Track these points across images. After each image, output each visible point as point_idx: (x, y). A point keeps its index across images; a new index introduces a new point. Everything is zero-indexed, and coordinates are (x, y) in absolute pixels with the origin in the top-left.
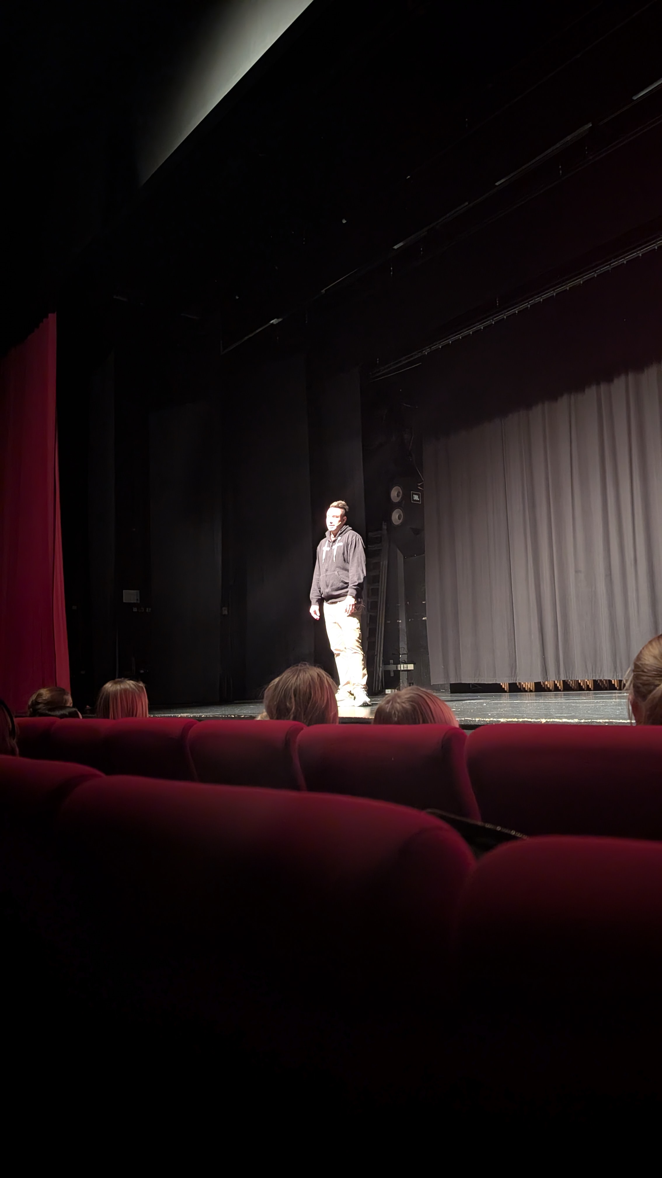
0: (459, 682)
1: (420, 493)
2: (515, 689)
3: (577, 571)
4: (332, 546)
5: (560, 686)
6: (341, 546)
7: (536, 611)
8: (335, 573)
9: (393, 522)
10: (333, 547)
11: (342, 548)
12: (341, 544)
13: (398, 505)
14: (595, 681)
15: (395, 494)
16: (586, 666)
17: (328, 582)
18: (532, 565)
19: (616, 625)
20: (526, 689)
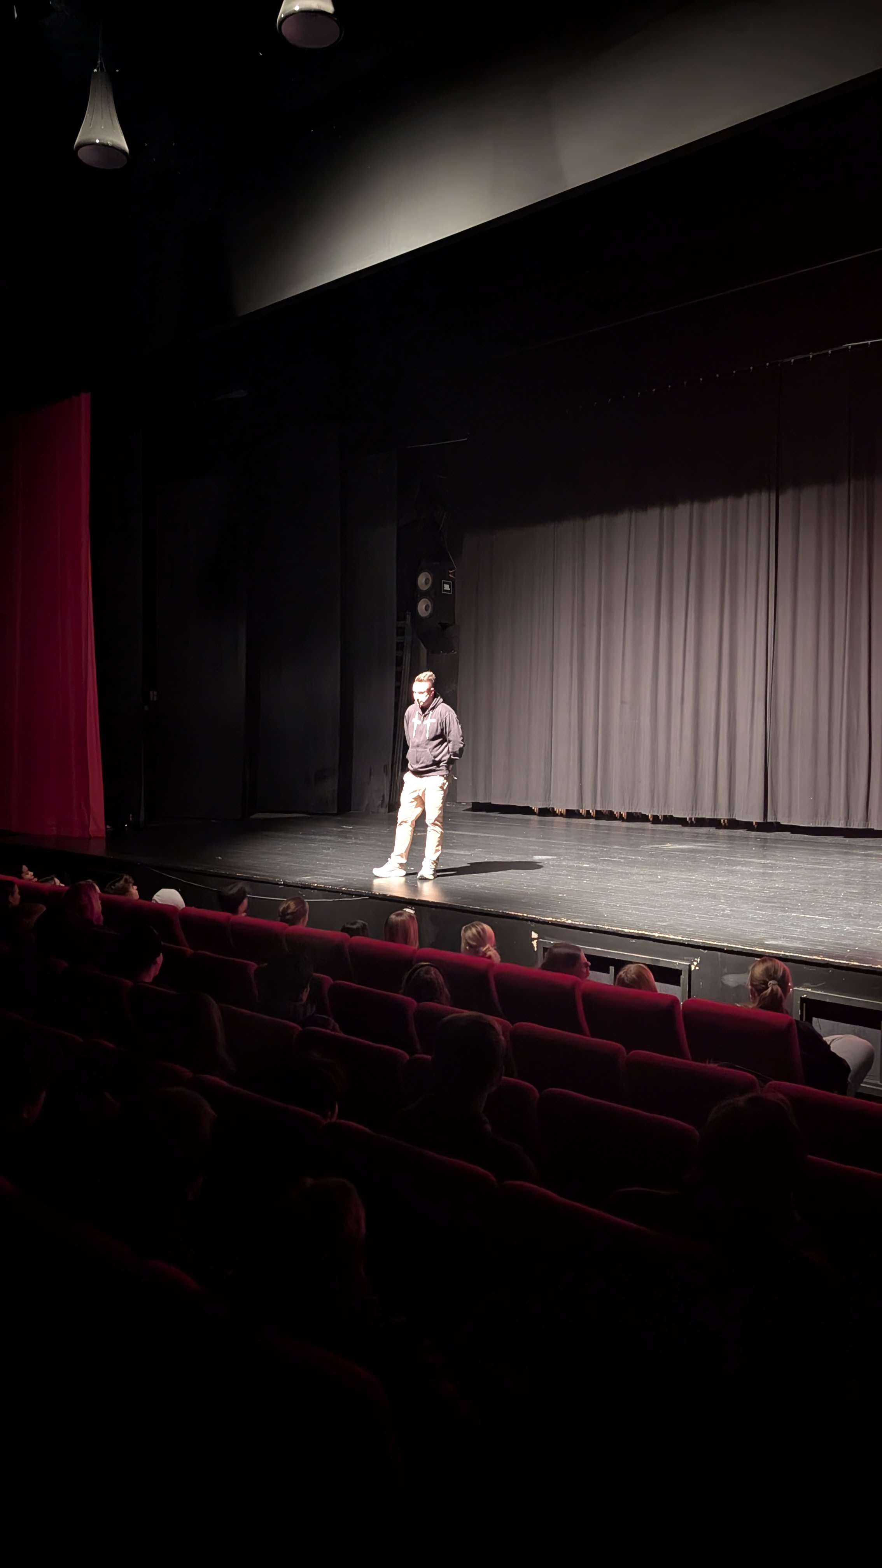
0: (487, 802)
1: (451, 582)
2: (546, 812)
3: (622, 702)
4: (423, 720)
5: (593, 813)
6: (434, 723)
7: (576, 737)
8: (426, 751)
9: (419, 612)
10: (425, 722)
11: (436, 725)
12: (434, 721)
13: (425, 594)
14: (628, 814)
15: (423, 580)
16: (623, 798)
17: (418, 758)
18: (576, 688)
19: (657, 761)
20: (557, 812)
